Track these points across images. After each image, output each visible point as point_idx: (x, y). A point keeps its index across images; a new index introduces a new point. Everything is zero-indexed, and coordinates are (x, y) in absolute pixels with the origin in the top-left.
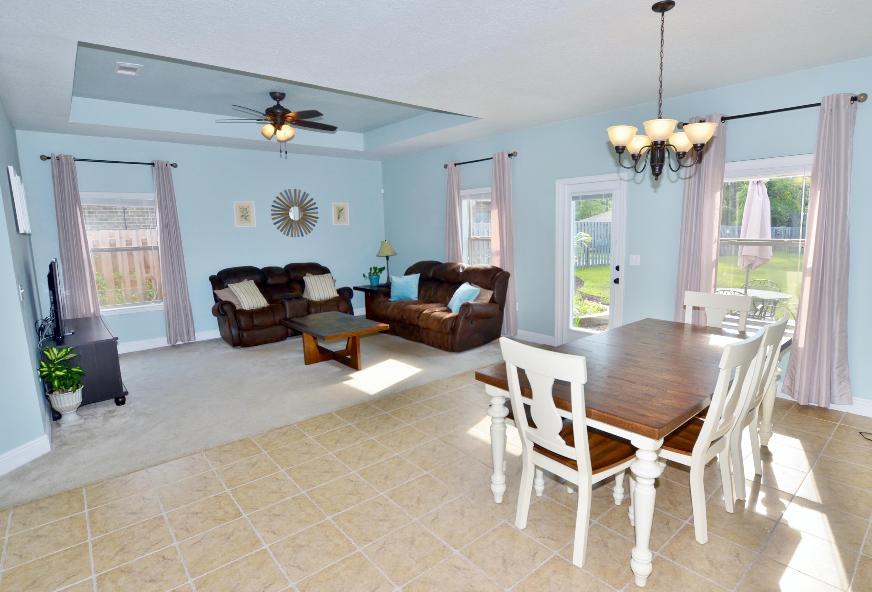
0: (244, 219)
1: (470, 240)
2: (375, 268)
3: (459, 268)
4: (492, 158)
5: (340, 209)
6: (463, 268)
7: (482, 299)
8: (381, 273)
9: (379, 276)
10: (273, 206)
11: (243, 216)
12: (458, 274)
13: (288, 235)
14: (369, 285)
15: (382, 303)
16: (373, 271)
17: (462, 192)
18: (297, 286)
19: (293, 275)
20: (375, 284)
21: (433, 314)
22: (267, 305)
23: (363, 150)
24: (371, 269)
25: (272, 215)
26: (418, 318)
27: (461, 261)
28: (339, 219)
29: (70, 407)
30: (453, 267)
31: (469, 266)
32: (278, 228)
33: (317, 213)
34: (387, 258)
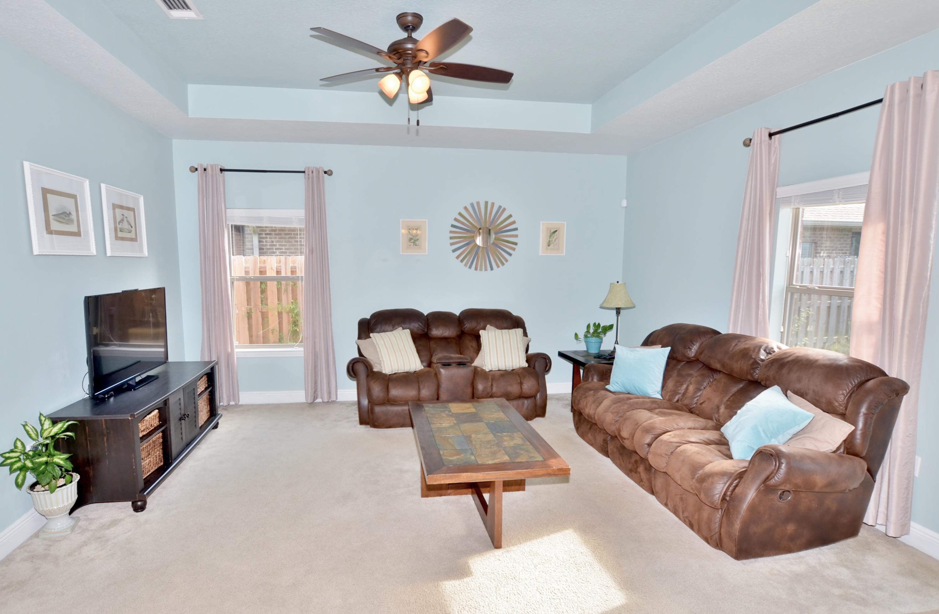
0: (412, 244)
1: (790, 289)
2: (597, 326)
3: (759, 350)
4: (880, 101)
5: (552, 231)
6: (769, 351)
7: (816, 440)
8: (605, 334)
9: (602, 339)
10: (453, 226)
11: (411, 239)
12: (755, 364)
13: (470, 267)
14: (585, 351)
15: (592, 392)
16: (592, 331)
17: (781, 192)
18: (470, 344)
19: (468, 325)
20: (594, 351)
21: (683, 447)
22: (420, 369)
23: (589, 132)
24: (588, 326)
25: (451, 238)
26: (649, 445)
27: (766, 336)
28: (549, 246)
29: (59, 509)
30: (742, 346)
31: (784, 347)
32: (458, 257)
33: (516, 236)
34: (618, 311)
